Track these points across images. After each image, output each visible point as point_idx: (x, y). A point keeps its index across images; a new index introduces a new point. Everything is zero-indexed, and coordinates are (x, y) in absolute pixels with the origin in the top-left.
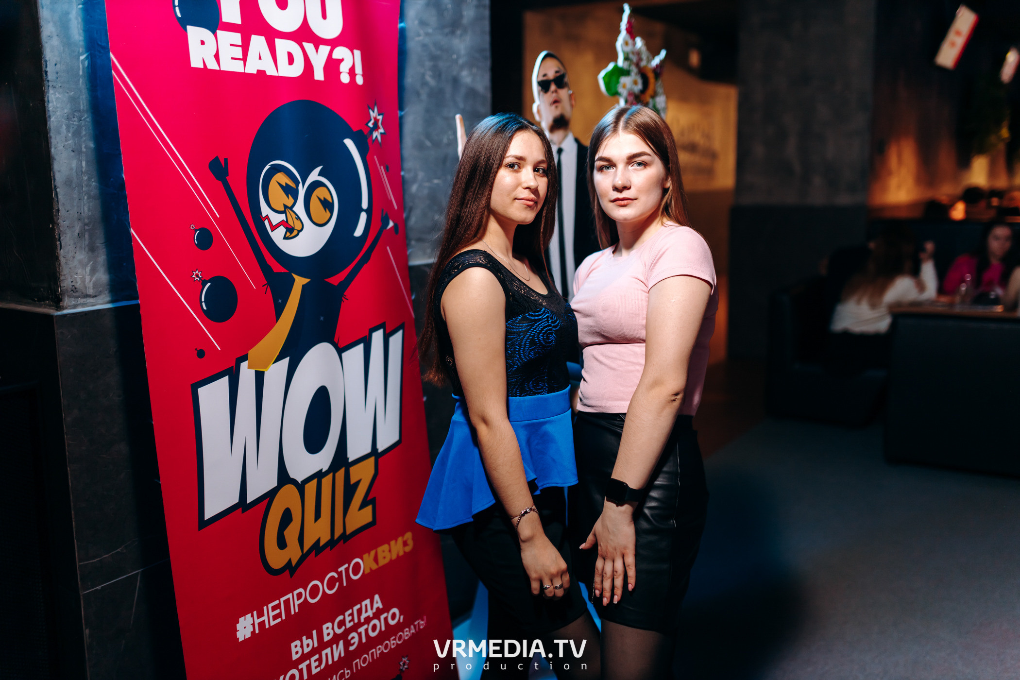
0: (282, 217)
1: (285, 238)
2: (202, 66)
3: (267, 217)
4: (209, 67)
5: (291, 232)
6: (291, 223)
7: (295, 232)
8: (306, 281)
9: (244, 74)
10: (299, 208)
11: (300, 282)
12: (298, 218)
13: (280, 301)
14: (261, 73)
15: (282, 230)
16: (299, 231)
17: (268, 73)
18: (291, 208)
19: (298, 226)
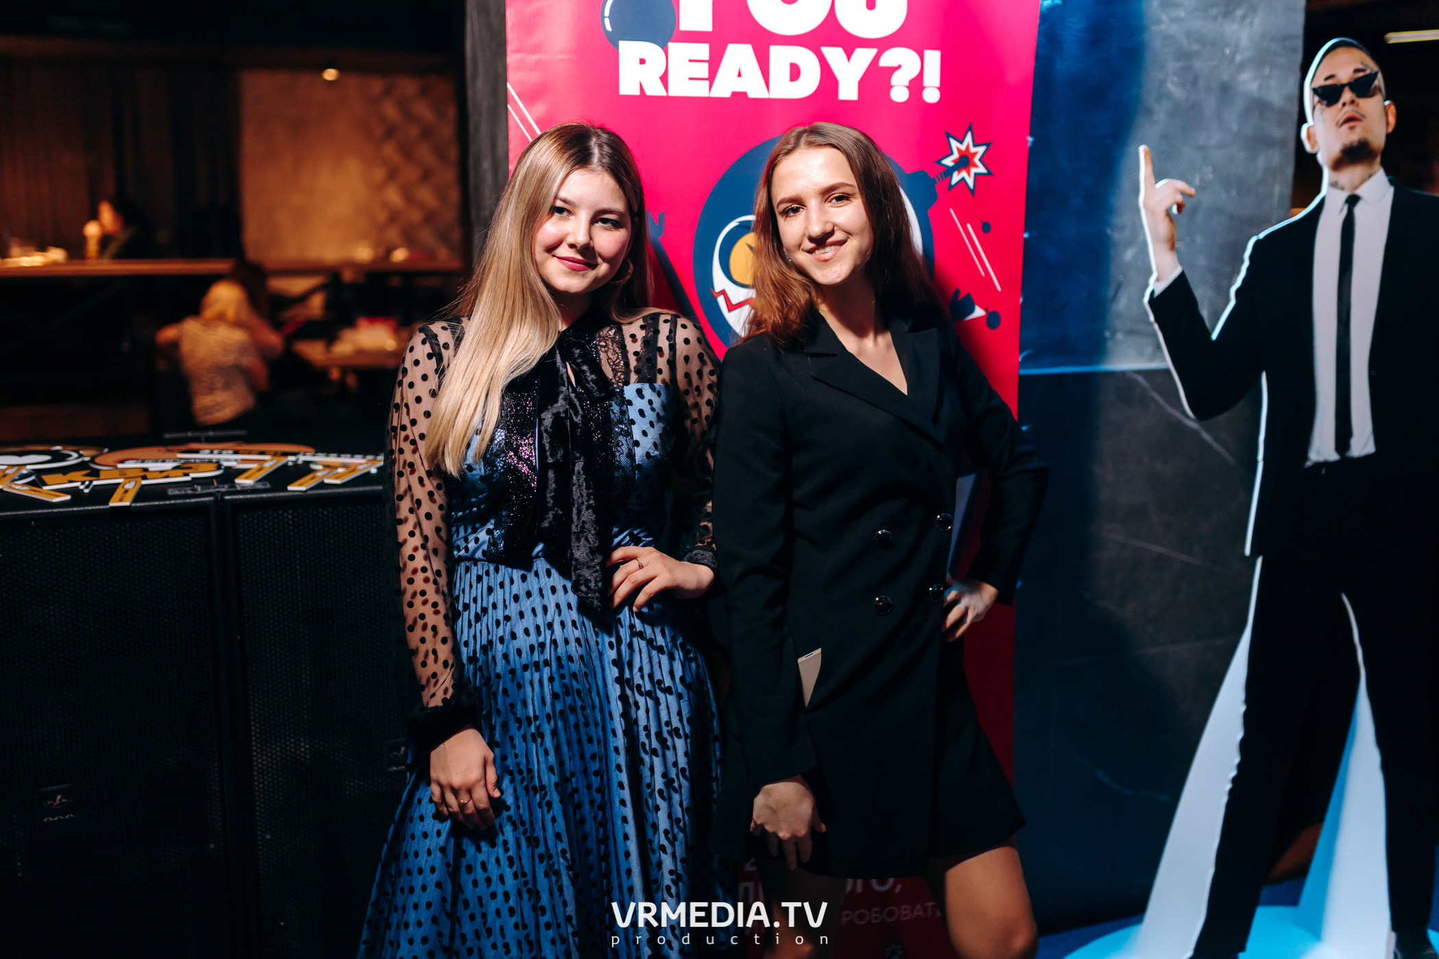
2: (637, 93)
3: (723, 292)
4: (649, 92)
9: (709, 98)
14: (739, 97)
17: (751, 95)
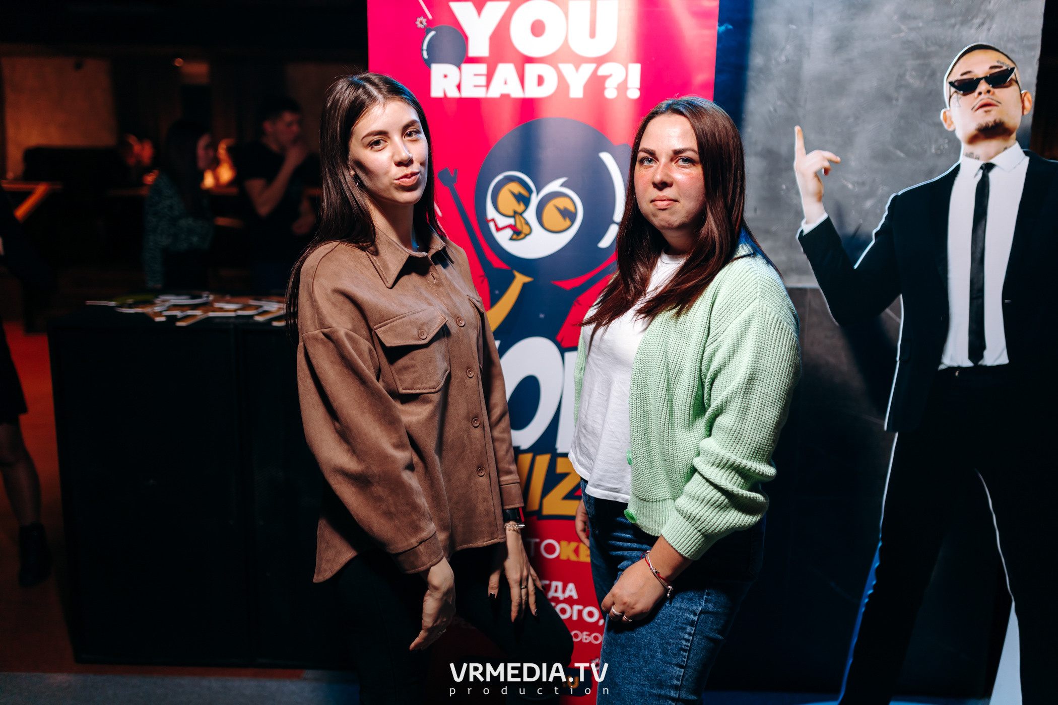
0: (511, 221)
1: (511, 239)
2: (442, 96)
3: (493, 219)
4: (449, 95)
5: (518, 234)
6: (519, 226)
7: (522, 236)
8: (527, 279)
9: (486, 98)
10: (530, 215)
11: (520, 280)
12: (527, 224)
13: (497, 292)
14: (505, 97)
15: (509, 232)
16: (526, 235)
17: (512, 96)
18: (521, 214)
19: (526, 230)
